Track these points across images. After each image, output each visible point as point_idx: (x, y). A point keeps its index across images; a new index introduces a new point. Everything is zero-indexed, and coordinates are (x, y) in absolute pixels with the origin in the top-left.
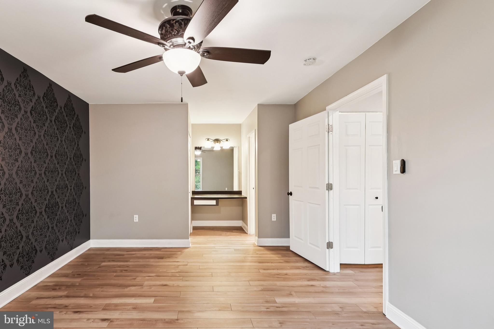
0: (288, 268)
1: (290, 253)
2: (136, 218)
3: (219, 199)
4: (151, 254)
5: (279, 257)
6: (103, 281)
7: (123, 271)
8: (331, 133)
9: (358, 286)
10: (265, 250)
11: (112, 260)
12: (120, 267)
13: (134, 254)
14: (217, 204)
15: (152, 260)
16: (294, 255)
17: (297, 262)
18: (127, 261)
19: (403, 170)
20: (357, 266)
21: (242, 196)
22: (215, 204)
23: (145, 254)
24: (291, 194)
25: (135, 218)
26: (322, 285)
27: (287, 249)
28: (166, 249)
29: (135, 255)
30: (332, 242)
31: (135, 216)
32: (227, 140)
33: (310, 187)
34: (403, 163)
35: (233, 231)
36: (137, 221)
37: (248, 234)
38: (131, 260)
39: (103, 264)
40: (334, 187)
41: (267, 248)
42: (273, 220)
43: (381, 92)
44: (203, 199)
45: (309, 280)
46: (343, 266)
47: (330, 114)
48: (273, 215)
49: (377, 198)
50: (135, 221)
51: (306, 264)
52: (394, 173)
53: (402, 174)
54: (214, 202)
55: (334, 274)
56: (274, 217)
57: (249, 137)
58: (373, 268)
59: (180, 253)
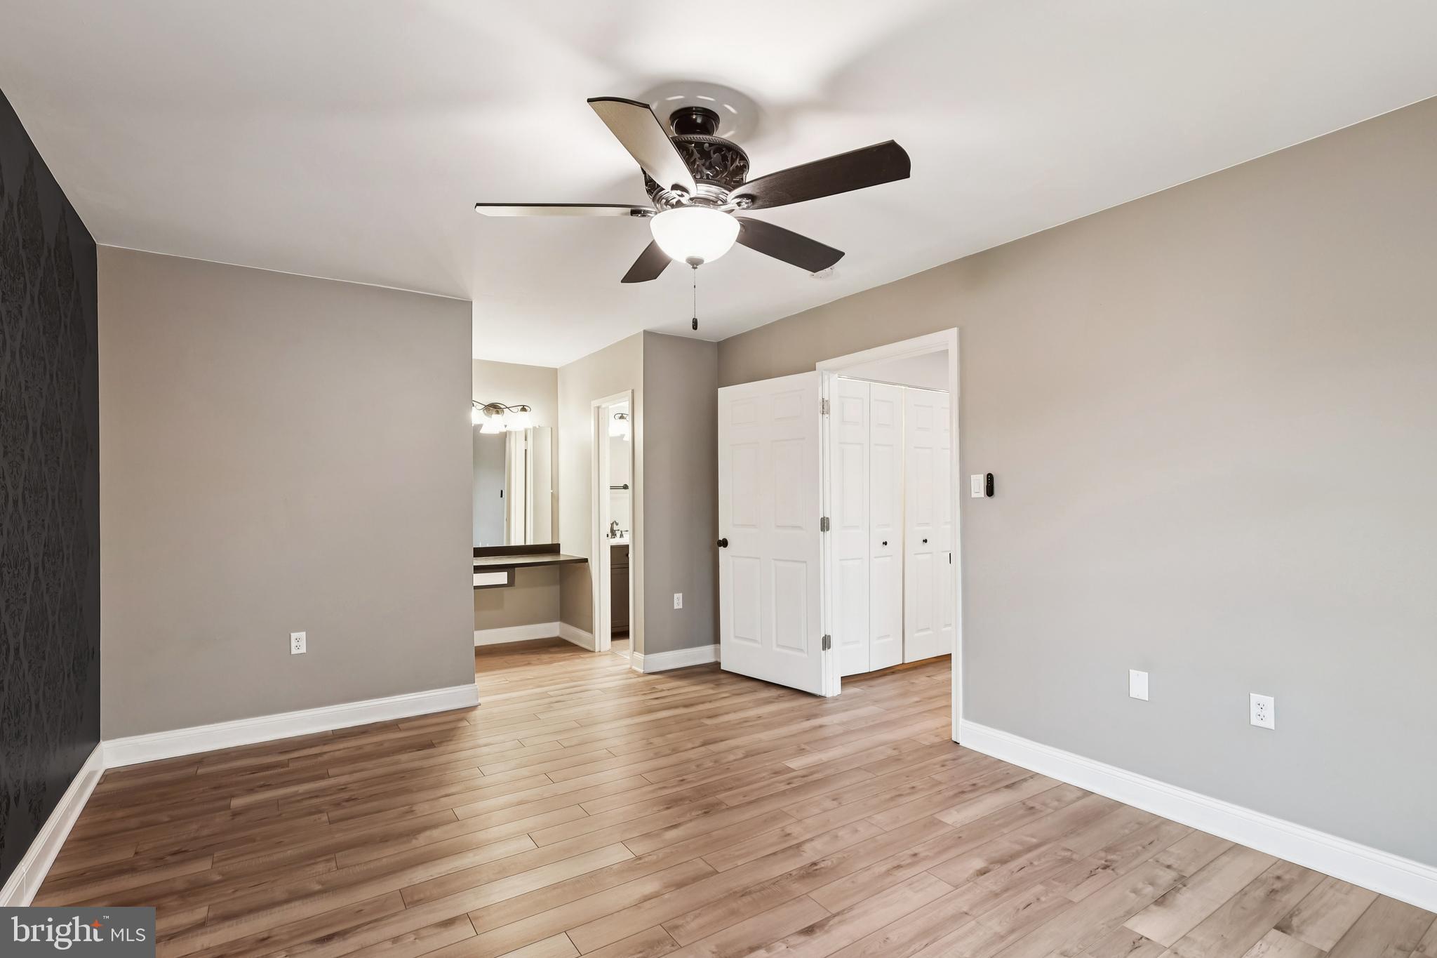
0: (750, 705)
1: (722, 676)
2: (299, 643)
3: (516, 569)
4: (381, 743)
5: (713, 688)
6: (302, 844)
7: (344, 804)
8: (827, 415)
9: (888, 710)
10: (668, 679)
11: (261, 786)
12: (317, 797)
13: (316, 755)
14: (511, 582)
15: (404, 757)
16: (735, 679)
17: (755, 691)
18: (322, 777)
19: (990, 491)
20: (853, 680)
21: (562, 558)
22: (506, 583)
23: (360, 747)
24: (724, 543)
25: (294, 643)
26: (835, 722)
27: (714, 669)
28: (409, 721)
29: (326, 757)
30: (829, 636)
31: (294, 635)
32: (524, 409)
33: (778, 526)
34: (990, 479)
35: (553, 650)
36: (303, 650)
37: (593, 652)
38: (331, 772)
39: (236, 803)
40: (833, 524)
41: (671, 674)
42: (676, 607)
43: (945, 353)
44: (482, 571)
45: (808, 718)
46: (847, 680)
47: (826, 377)
48: (676, 596)
49: (925, 541)
50: (294, 651)
51: (774, 693)
52: (974, 495)
53: (988, 498)
54: (502, 578)
55: (835, 699)
56: (678, 601)
57: (598, 408)
58: (881, 676)
59: (465, 723)
